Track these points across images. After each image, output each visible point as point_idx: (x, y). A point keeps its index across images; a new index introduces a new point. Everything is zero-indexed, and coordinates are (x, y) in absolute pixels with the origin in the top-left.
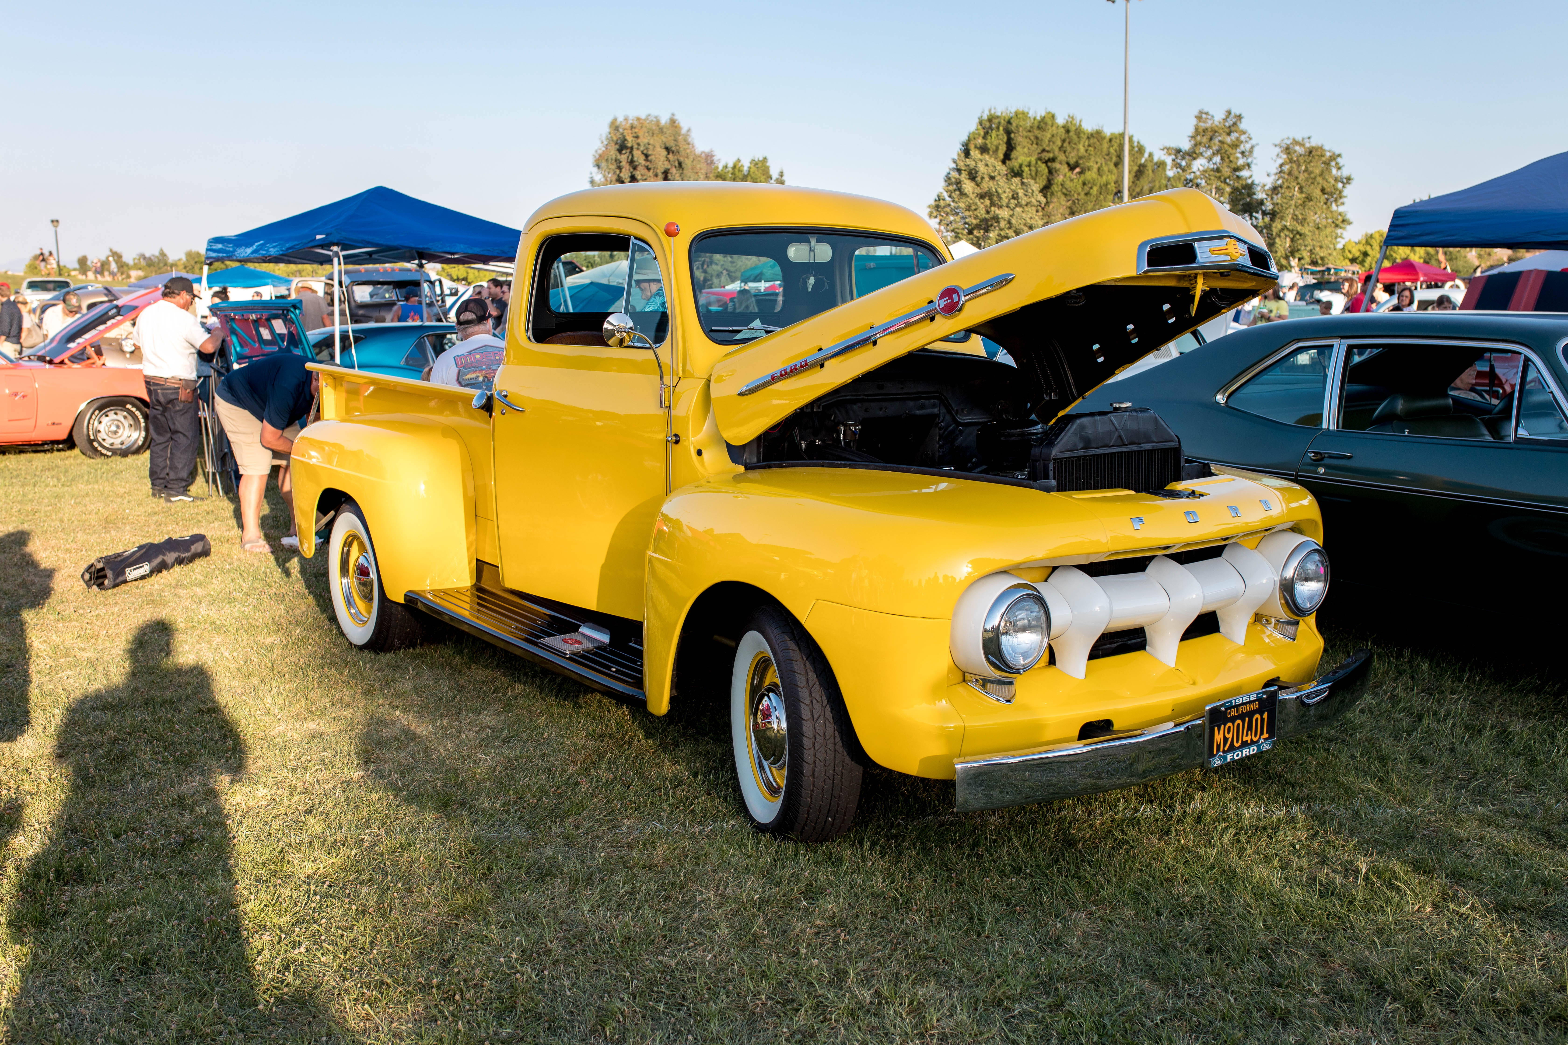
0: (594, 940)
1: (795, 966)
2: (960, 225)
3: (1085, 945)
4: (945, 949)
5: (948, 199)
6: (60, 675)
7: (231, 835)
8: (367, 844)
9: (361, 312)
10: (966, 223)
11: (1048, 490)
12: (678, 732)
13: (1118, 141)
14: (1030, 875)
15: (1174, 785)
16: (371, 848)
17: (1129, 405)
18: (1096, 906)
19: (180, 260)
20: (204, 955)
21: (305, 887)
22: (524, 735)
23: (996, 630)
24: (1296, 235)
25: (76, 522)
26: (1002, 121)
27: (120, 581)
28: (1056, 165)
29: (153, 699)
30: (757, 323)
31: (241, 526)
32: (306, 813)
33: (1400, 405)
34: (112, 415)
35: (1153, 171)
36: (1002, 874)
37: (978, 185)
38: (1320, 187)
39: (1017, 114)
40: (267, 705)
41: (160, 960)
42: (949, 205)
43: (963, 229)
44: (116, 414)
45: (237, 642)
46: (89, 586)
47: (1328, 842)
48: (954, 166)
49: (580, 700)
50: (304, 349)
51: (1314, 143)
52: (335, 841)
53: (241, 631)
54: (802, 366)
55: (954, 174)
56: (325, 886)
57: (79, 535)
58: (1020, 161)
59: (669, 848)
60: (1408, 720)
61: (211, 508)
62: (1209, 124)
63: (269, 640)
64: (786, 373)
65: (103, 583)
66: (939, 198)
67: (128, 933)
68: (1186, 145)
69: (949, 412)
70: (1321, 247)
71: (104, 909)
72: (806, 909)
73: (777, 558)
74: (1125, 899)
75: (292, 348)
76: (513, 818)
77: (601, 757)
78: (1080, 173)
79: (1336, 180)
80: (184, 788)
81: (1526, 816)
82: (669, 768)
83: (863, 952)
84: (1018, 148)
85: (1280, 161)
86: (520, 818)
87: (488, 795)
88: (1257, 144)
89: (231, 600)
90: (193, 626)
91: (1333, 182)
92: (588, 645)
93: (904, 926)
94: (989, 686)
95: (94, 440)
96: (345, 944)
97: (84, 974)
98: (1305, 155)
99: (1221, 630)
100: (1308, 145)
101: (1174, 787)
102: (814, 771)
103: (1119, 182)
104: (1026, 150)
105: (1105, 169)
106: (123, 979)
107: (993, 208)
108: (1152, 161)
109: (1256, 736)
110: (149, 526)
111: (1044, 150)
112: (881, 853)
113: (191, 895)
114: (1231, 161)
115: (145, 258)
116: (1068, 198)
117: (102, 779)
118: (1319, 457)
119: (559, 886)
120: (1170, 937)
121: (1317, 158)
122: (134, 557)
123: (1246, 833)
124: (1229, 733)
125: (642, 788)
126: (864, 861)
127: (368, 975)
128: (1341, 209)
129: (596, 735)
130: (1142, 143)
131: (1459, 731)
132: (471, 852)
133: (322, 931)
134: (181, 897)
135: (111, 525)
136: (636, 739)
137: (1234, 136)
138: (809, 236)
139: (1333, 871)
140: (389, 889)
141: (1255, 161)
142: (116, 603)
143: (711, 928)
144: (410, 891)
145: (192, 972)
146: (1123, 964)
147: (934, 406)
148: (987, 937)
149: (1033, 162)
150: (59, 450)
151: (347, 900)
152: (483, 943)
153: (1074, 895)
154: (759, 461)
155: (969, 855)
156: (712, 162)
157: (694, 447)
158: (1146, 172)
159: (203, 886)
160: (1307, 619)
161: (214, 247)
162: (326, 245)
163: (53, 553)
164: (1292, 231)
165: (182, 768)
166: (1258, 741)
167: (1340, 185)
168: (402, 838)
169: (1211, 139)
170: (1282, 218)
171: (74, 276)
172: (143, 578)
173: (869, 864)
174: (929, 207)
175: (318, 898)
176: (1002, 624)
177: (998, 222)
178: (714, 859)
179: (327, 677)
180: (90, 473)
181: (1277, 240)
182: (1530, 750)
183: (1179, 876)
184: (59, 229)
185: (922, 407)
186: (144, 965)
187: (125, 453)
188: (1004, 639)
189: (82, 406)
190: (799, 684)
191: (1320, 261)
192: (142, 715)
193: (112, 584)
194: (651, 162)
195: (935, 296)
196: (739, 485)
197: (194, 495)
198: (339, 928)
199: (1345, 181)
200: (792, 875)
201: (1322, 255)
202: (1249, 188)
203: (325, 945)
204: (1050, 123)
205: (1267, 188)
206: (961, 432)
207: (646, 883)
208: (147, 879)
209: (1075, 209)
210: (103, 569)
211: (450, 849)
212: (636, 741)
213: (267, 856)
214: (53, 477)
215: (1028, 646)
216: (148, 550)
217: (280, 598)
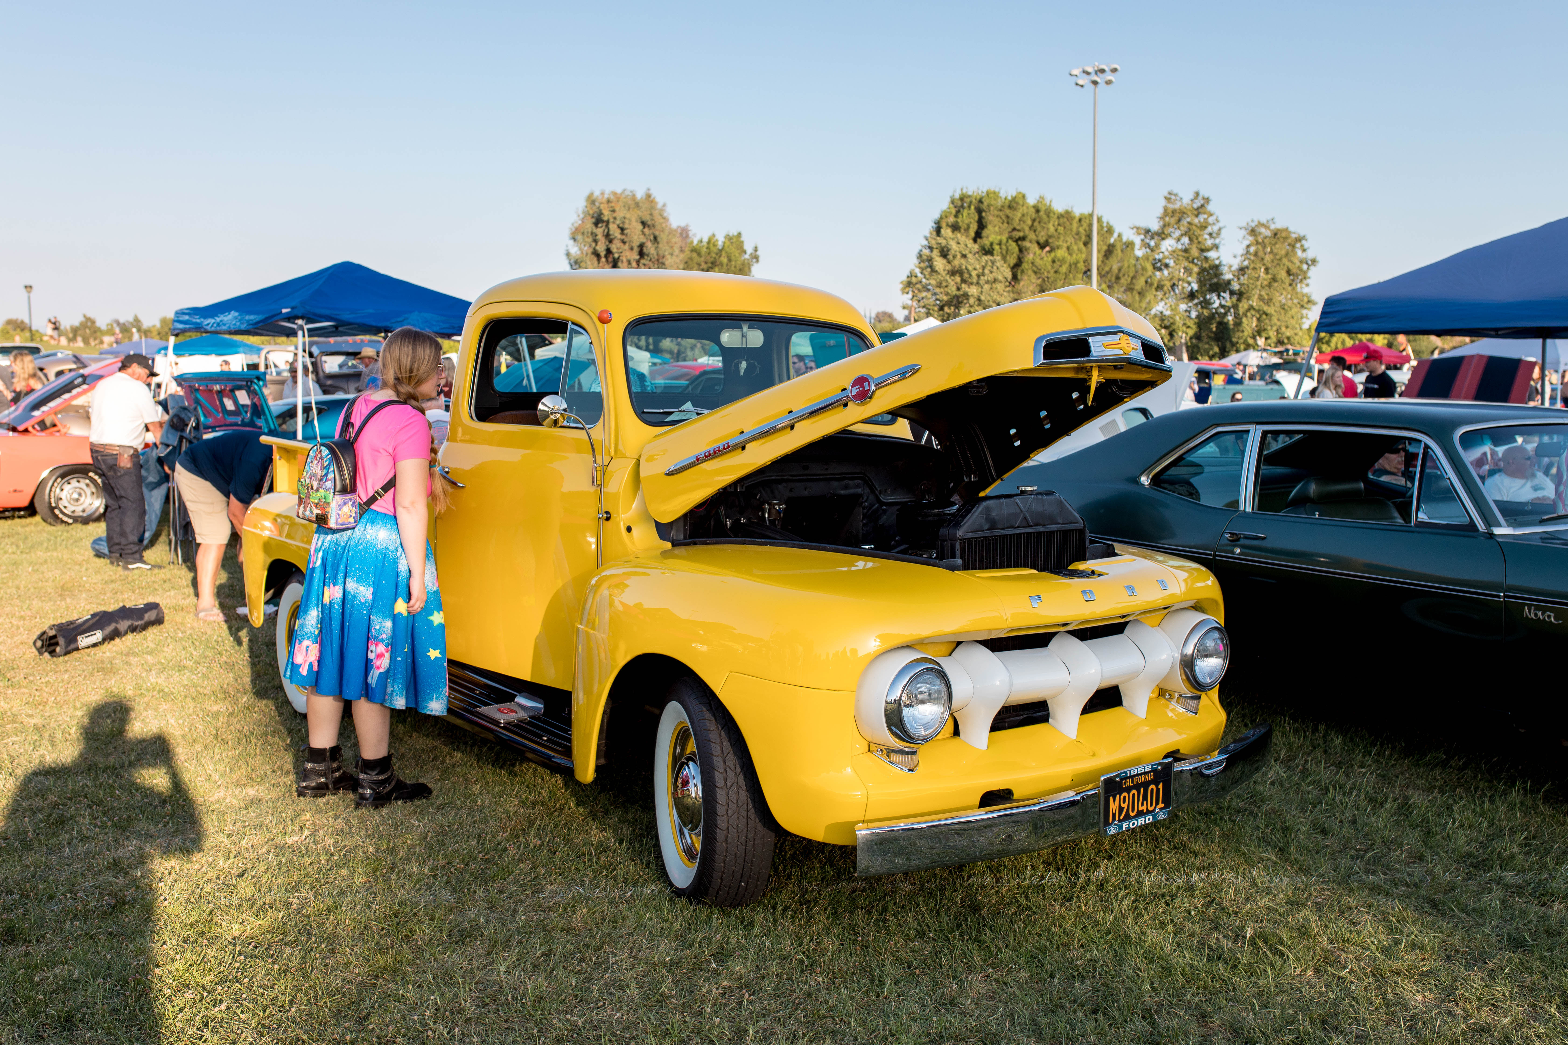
0: (507, 999)
1: (698, 1025)
2: (932, 300)
3: (978, 1005)
4: (844, 1009)
5: (919, 275)
6: (5, 741)
7: (162, 898)
8: (295, 906)
9: (329, 382)
10: (937, 299)
11: (953, 568)
12: (609, 800)
13: (1087, 221)
14: (933, 939)
15: (1083, 854)
16: (299, 911)
17: (1035, 488)
18: (993, 968)
19: (154, 326)
20: (127, 1012)
21: (231, 947)
22: (458, 802)
23: (898, 702)
24: (1262, 315)
25: (32, 590)
26: (974, 201)
27: (71, 648)
28: (1027, 244)
29: (96, 765)
30: (688, 406)
31: (197, 595)
32: (238, 876)
33: (1313, 489)
34: (74, 483)
35: (1122, 251)
36: (907, 938)
37: (949, 262)
38: (1285, 268)
39: (988, 193)
40: (208, 771)
41: (84, 1017)
42: (921, 282)
43: (934, 305)
44: (78, 481)
45: (184, 710)
46: (41, 653)
47: (1224, 909)
48: (926, 243)
49: (517, 768)
50: (266, 420)
51: (1278, 225)
52: (265, 903)
53: (189, 699)
54: (724, 449)
55: (926, 252)
56: (251, 947)
57: (34, 603)
58: (991, 240)
59: (588, 912)
60: (1315, 792)
61: (169, 576)
62: (1177, 206)
63: (216, 708)
64: (710, 455)
65: (54, 651)
66: (912, 275)
67: (54, 991)
68: (1155, 226)
69: (873, 492)
70: (1287, 327)
71: (32, 968)
72: (715, 971)
73: (702, 632)
74: (1022, 962)
75: (255, 419)
76: (440, 882)
77: (531, 823)
78: (1050, 252)
79: (1301, 262)
80: (120, 852)
81: (1415, 885)
82: (596, 835)
83: (764, 1012)
84: (989, 227)
85: (1247, 242)
86: (446, 883)
87: (417, 860)
88: (1225, 227)
89: (181, 668)
90: (142, 694)
91: (1298, 263)
92: (522, 715)
93: (806, 987)
94: (893, 756)
95: (55, 508)
96: (265, 1002)
97: (9, 1030)
98: (1270, 237)
99: (1124, 703)
100: (1273, 227)
101: (1083, 856)
102: (727, 837)
103: (1087, 262)
104: (997, 229)
105: (1075, 248)
106: (46, 1035)
107: (963, 285)
108: (1121, 241)
109: (1151, 805)
110: (105, 594)
111: (1014, 229)
112: (792, 917)
113: (118, 954)
114: (1199, 243)
115: (118, 323)
116: (1039, 275)
117: (40, 843)
118: (1235, 537)
119: (479, 947)
120: (1060, 998)
121: (1281, 240)
122: (87, 625)
123: (1144, 900)
124: (1124, 802)
125: (568, 854)
126: (774, 925)
127: (285, 1032)
128: (1306, 290)
129: (528, 803)
130: (1111, 223)
131: (1363, 804)
132: (396, 915)
133: (244, 990)
134: (109, 957)
135: (67, 593)
136: (567, 806)
137: (1202, 218)
138: (742, 323)
139: (1224, 937)
140: (312, 950)
141: (1223, 242)
142: (67, 671)
143: (622, 988)
144: (333, 951)
145: (114, 1029)
146: (1013, 1023)
147: (858, 486)
148: (886, 998)
149: (1004, 240)
150: (20, 517)
151: (270, 960)
152: (399, 1002)
153: (973, 958)
154: (685, 538)
155: (877, 919)
156: (687, 236)
157: (624, 524)
158: (1115, 252)
159: (131, 946)
160: (1210, 693)
161: (181, 319)
162: (291, 318)
163: (7, 620)
164: (1258, 311)
165: (119, 832)
166: (1153, 811)
167: (1305, 267)
168: (329, 902)
169: (1179, 221)
170: (1248, 299)
171: (47, 341)
172: (95, 645)
173: (780, 927)
174: (902, 283)
175: (242, 958)
176: (904, 696)
177: (968, 299)
178: (631, 922)
179: (270, 745)
180: (49, 540)
181: (1244, 320)
182: (1428, 822)
183: (1076, 940)
184: (32, 295)
185: (846, 487)
186: (68, 1022)
187: (85, 521)
188: (906, 712)
189: (45, 474)
190: (714, 753)
191: (1286, 341)
192: (84, 781)
193: (63, 652)
194: (626, 235)
195: (848, 384)
196: (665, 561)
197: (153, 563)
198: (261, 987)
199: (1310, 262)
200: (704, 938)
201: (1288, 334)
202: (1216, 268)
203: (245, 1003)
204: (1021, 203)
205: (1233, 269)
206: (885, 511)
207: (563, 945)
208: (76, 939)
209: (1045, 287)
210: (55, 637)
211: (375, 912)
212: (566, 809)
213: (196, 918)
214: (12, 544)
215: (929, 717)
216: (101, 618)
217: (230, 666)
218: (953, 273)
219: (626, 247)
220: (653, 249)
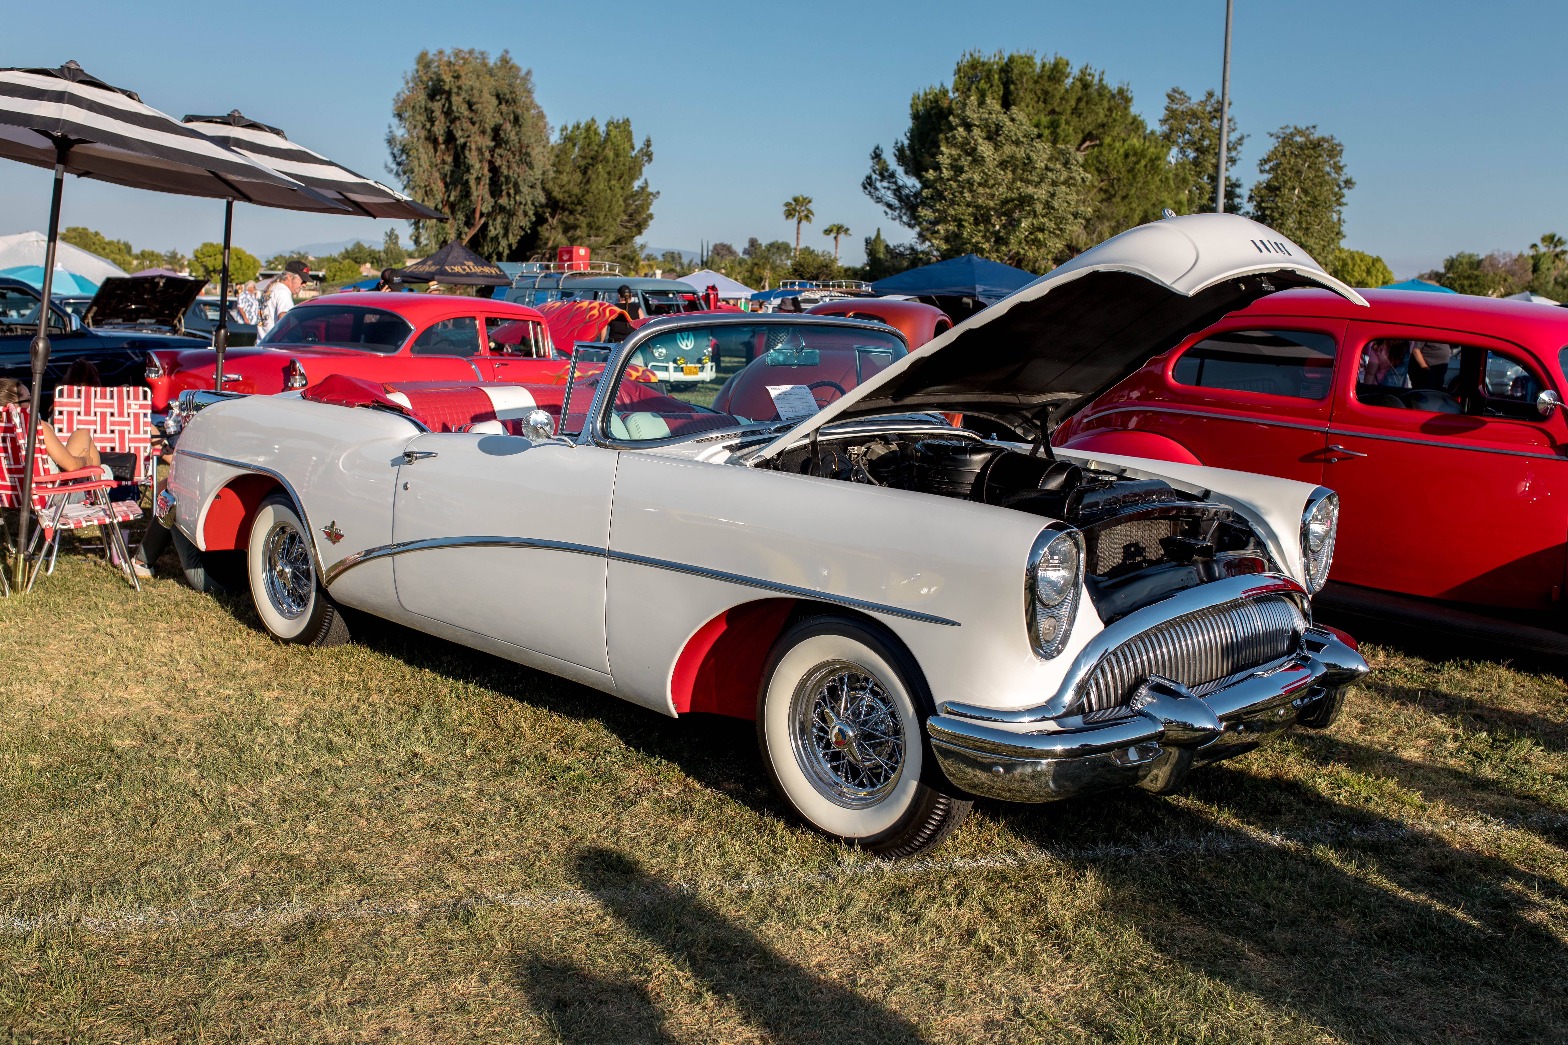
26: (993, 68)
39: (1019, 57)
51: (1319, 133)
62: (1184, 106)
84: (1020, 106)
98: (1309, 149)
100: (1312, 136)
111: (1053, 111)
121: (1323, 151)
137: (1217, 123)
194: (476, 113)
199: (1344, 185)
204: (1064, 72)
218: (1003, 165)
219: (475, 128)
220: (513, 133)
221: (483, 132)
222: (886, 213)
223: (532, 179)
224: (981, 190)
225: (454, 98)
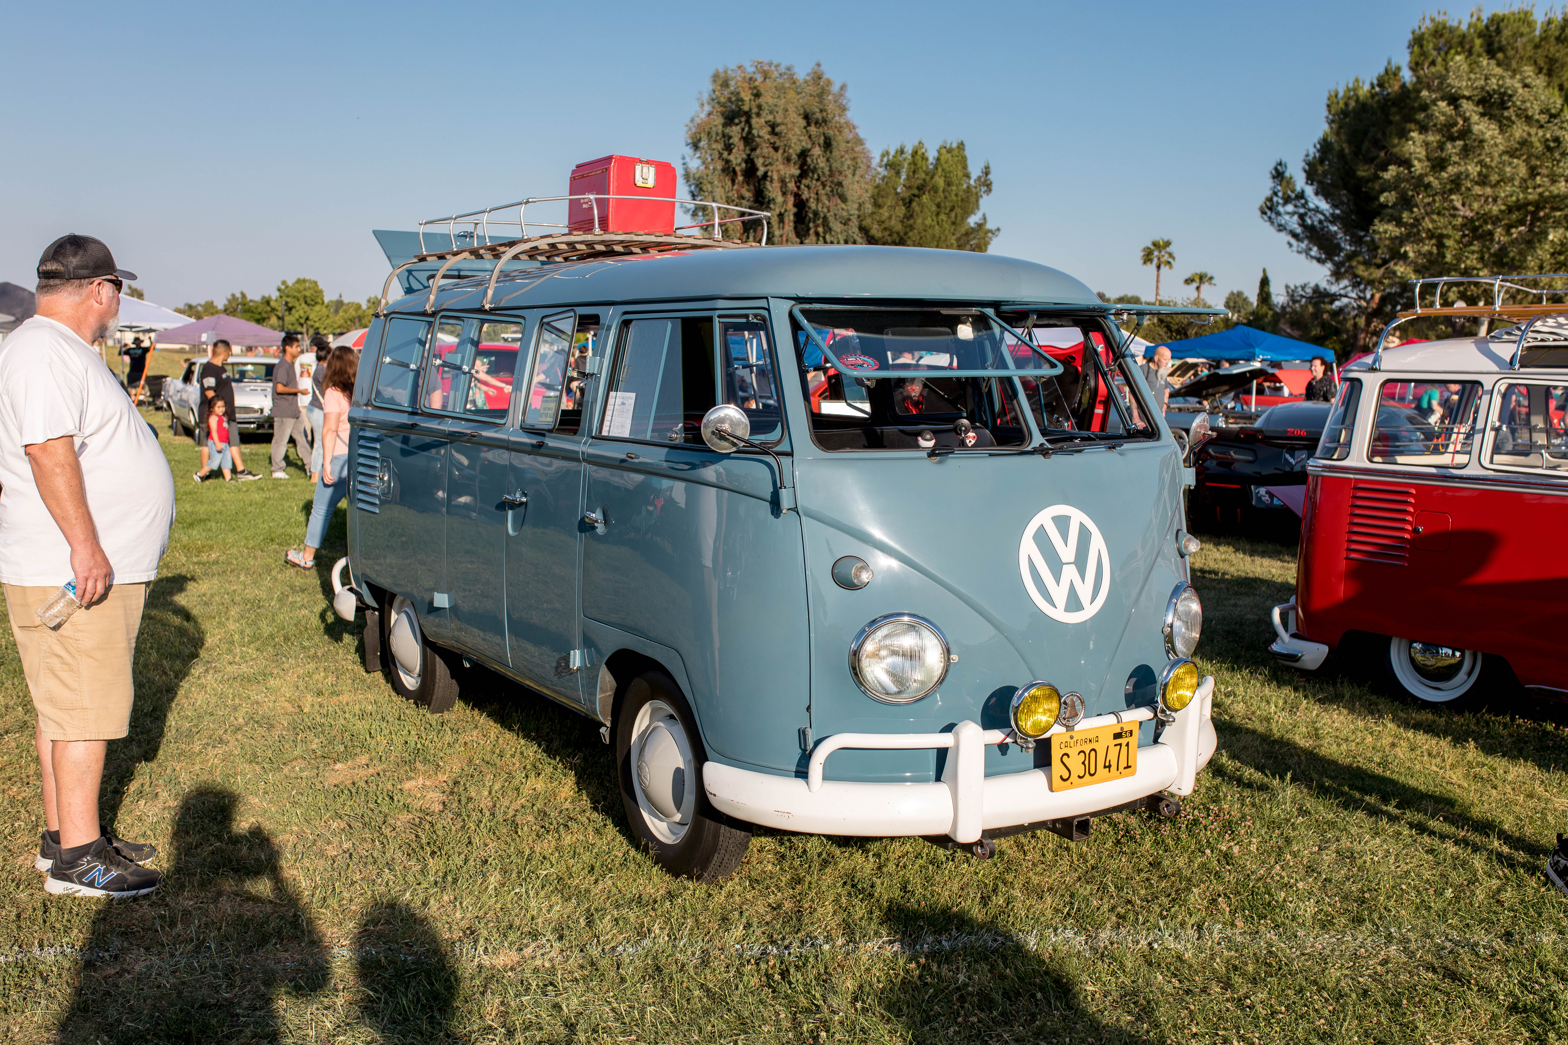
221: (788, 160)
222: (1290, 245)
223: (845, 214)
224: (1477, 190)
225: (754, 121)
